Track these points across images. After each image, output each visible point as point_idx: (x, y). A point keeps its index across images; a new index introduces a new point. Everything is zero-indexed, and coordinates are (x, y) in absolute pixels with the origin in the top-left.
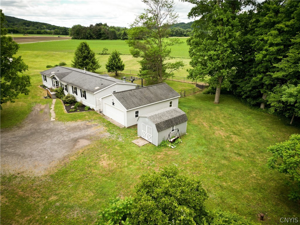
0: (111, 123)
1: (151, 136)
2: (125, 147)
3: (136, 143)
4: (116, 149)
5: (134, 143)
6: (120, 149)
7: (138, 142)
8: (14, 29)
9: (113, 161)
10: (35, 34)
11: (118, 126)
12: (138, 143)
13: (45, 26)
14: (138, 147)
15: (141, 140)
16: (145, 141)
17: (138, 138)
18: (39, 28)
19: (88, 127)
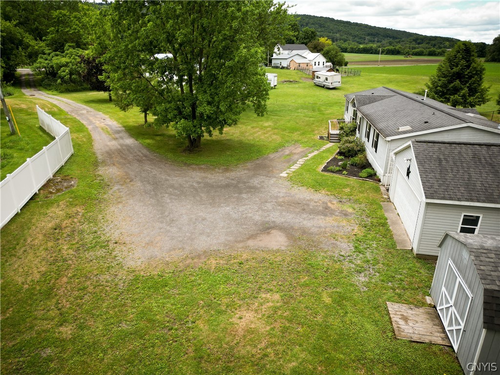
0: (384, 225)
1: (459, 324)
2: (349, 309)
3: (395, 318)
4: (319, 299)
5: (388, 314)
6: (326, 307)
7: (405, 319)
8: (395, 49)
9: (273, 329)
10: (425, 55)
11: (395, 238)
12: (402, 322)
13: (447, 43)
14: (390, 334)
15: (426, 316)
16: (438, 328)
17: (422, 304)
18: (437, 46)
19: (326, 211)
